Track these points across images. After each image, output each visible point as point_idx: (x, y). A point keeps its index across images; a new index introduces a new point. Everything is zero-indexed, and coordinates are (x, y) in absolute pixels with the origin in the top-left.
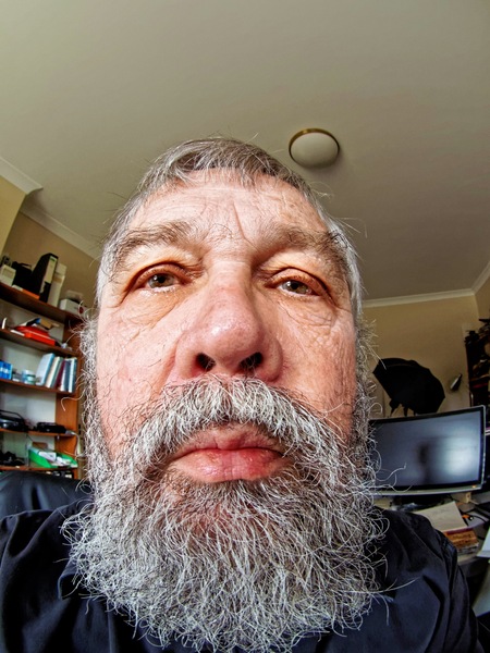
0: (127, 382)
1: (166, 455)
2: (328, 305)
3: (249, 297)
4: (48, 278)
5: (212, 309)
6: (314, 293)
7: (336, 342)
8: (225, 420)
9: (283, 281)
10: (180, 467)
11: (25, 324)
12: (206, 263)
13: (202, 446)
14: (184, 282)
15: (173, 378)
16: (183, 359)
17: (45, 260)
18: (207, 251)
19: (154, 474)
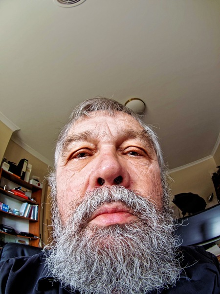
0: (70, 192)
1: (87, 218)
2: (147, 159)
3: (116, 157)
4: (24, 170)
5: (102, 161)
6: (141, 155)
7: (151, 172)
8: (110, 201)
9: (129, 152)
10: (94, 222)
11: (14, 189)
12: (98, 147)
13: (101, 212)
14: (91, 155)
15: (89, 189)
16: (92, 181)
17: (22, 162)
18: (99, 142)
19: (82, 227)
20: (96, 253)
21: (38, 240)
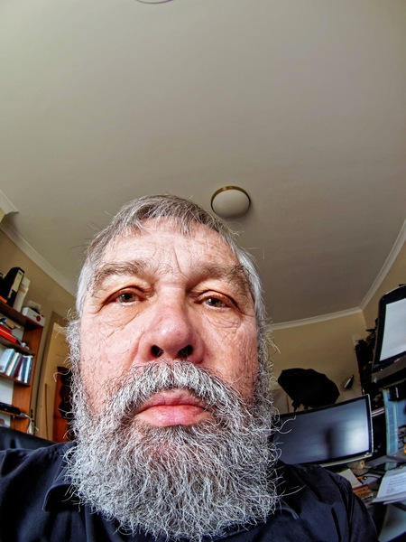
0: (106, 364)
1: (134, 409)
2: (236, 314)
3: (184, 311)
5: (161, 319)
6: (227, 306)
7: (240, 337)
8: (171, 387)
9: (207, 298)
10: (143, 418)
12: (156, 287)
14: (142, 299)
15: (136, 362)
16: (143, 349)
18: (157, 281)
19: (126, 423)
20: (146, 465)
21: (27, 421)
